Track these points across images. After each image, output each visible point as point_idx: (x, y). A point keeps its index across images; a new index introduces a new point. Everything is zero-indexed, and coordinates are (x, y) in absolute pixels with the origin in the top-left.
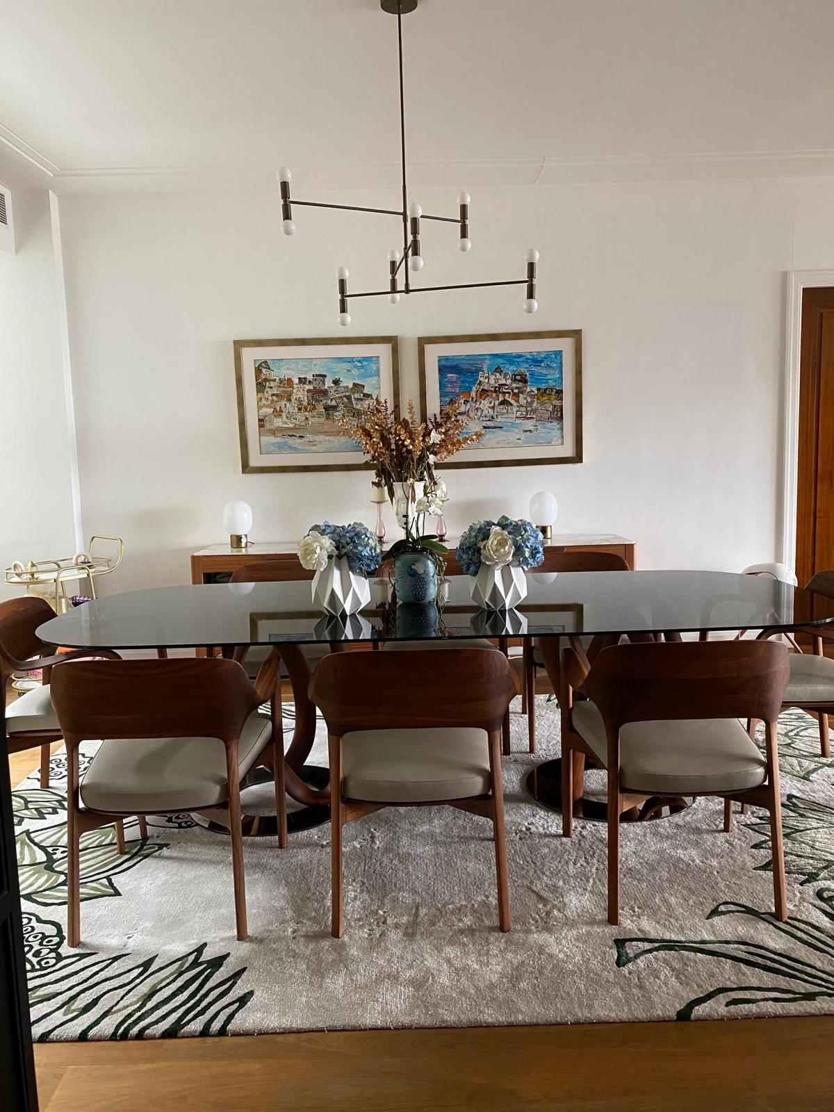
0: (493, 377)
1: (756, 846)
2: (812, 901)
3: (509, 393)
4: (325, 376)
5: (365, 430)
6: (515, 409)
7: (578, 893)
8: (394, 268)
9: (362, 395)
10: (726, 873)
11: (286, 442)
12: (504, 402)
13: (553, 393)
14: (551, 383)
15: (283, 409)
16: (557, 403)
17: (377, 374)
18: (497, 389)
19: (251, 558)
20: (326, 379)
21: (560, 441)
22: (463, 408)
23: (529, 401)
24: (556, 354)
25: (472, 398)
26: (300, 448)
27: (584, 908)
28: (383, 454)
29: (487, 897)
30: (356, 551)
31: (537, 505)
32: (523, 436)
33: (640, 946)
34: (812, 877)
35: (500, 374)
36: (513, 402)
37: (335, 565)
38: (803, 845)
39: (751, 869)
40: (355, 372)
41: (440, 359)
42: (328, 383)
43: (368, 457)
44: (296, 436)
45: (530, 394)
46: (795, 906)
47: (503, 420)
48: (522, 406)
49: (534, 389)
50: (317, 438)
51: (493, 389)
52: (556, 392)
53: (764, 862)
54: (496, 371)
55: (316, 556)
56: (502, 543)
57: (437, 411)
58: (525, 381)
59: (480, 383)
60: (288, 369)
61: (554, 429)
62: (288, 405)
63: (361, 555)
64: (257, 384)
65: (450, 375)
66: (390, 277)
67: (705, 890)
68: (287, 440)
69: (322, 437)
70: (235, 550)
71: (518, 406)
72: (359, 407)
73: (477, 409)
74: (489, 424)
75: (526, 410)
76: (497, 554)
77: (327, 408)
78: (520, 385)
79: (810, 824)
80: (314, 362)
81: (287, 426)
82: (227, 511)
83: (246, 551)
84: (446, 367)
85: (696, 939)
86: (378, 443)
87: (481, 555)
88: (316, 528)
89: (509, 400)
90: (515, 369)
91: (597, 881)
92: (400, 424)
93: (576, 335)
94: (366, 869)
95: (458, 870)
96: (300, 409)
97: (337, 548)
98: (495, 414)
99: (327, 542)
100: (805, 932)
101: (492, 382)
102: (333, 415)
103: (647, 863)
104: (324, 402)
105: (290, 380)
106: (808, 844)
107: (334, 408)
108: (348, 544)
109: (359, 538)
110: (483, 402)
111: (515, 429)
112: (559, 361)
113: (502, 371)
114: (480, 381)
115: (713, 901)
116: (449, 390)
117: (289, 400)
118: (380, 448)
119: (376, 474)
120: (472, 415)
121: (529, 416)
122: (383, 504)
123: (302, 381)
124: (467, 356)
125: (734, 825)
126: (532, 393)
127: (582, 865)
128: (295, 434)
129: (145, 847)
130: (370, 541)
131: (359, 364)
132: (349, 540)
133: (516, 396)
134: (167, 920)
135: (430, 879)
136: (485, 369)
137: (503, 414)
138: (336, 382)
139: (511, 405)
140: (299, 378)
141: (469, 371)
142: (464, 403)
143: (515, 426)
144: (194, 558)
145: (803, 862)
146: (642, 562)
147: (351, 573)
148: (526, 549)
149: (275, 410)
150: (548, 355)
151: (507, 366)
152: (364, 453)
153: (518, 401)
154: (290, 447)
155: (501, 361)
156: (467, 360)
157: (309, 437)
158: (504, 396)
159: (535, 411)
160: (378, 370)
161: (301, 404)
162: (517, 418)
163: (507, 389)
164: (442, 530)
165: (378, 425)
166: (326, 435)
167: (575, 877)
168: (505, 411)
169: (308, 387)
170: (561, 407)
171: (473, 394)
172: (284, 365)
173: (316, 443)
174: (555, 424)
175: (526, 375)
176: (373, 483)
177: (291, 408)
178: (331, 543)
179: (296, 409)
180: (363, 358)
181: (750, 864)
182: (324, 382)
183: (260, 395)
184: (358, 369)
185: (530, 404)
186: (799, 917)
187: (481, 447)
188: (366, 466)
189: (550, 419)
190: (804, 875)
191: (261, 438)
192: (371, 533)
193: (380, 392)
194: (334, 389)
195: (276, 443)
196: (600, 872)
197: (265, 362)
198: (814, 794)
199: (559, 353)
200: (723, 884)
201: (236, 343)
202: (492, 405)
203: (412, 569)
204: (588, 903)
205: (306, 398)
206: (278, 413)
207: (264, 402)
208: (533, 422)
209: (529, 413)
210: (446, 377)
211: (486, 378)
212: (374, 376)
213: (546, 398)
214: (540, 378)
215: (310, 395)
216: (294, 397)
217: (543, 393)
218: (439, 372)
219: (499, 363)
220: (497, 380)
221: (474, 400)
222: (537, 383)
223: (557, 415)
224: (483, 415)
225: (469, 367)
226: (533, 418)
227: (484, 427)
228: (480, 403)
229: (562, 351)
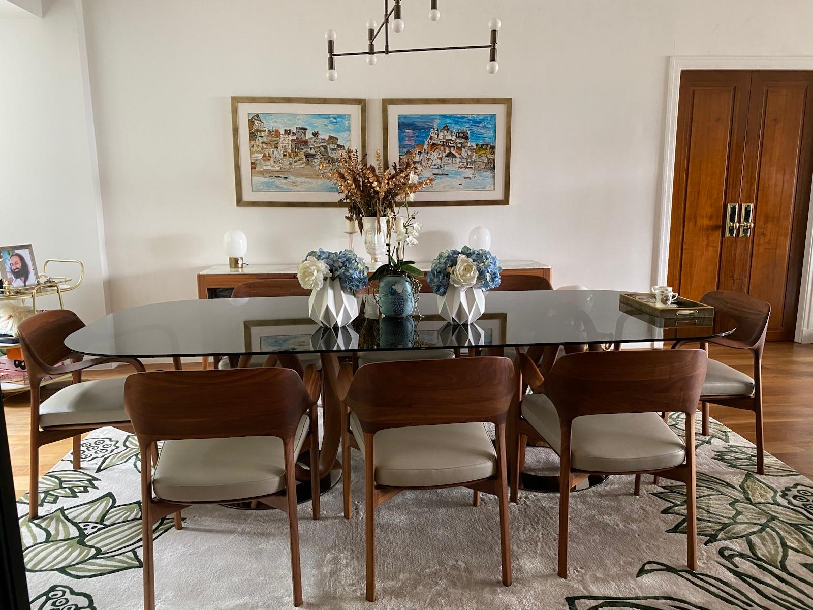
0: (442, 134)
1: (665, 512)
2: (716, 559)
3: (454, 147)
4: (307, 129)
5: (340, 174)
6: (458, 160)
7: (530, 555)
8: (372, 35)
9: (336, 146)
10: (645, 535)
12: (450, 154)
13: (488, 149)
14: (487, 141)
15: (271, 155)
16: (491, 156)
17: (349, 129)
18: (445, 143)
19: (248, 277)
20: (307, 132)
21: (492, 187)
22: (417, 158)
23: (469, 154)
24: (491, 117)
25: (425, 150)
27: (537, 569)
28: (356, 194)
29: (457, 561)
30: (347, 274)
31: (475, 237)
32: (464, 182)
33: (587, 603)
34: (713, 538)
35: (447, 132)
36: (456, 154)
37: (330, 286)
38: (701, 510)
39: (664, 532)
40: (330, 127)
41: (400, 117)
43: (342, 196)
44: (281, 177)
45: (470, 148)
46: (704, 563)
47: (449, 169)
48: (464, 158)
49: (474, 145)
50: (299, 180)
51: (441, 143)
52: (491, 148)
53: (674, 526)
54: (444, 129)
55: (314, 277)
56: (468, 269)
57: (397, 161)
58: (466, 138)
59: (431, 139)
60: (276, 122)
61: (488, 177)
62: (275, 152)
63: (352, 278)
64: (250, 134)
65: (408, 131)
66: (369, 43)
67: (631, 551)
68: (274, 180)
69: (303, 179)
70: (233, 270)
71: (461, 158)
72: (333, 156)
73: (428, 159)
74: (437, 171)
75: (467, 161)
76: (464, 278)
77: (307, 156)
78: (462, 141)
79: (703, 492)
80: (298, 117)
81: (274, 169)
82: (226, 239)
83: (242, 271)
84: (405, 124)
85: (631, 596)
86: (352, 185)
87: (449, 278)
88: (312, 253)
89: (454, 152)
90: (459, 127)
91: (544, 545)
92: (369, 169)
94: (354, 538)
95: (430, 537)
96: (285, 155)
97: (331, 271)
98: (443, 163)
99: (323, 266)
100: (716, 587)
101: (441, 137)
102: (312, 162)
103: (581, 528)
104: (305, 150)
105: (277, 131)
106: (703, 509)
107: (313, 155)
108: (340, 268)
109: (350, 263)
110: (433, 153)
111: (458, 176)
112: (493, 123)
113: (448, 129)
114: (431, 137)
115: (639, 560)
116: (406, 143)
117: (276, 148)
118: (353, 189)
119: (349, 210)
120: (424, 164)
121: (469, 166)
122: (354, 235)
123: (288, 132)
124: (422, 115)
125: (644, 494)
126: (472, 148)
127: (530, 531)
128: (281, 176)
129: (165, 521)
130: (359, 266)
131: (334, 121)
132: (341, 265)
133: (459, 149)
134: (186, 589)
135: (408, 546)
136: (436, 128)
137: (449, 164)
138: (315, 134)
139: (456, 157)
140: (285, 130)
141: (423, 128)
142: (418, 154)
143: (458, 173)
144: (200, 276)
145: (703, 524)
146: (556, 283)
147: (342, 292)
148: (488, 274)
149: (265, 155)
150: (485, 117)
151: (453, 125)
152: (339, 193)
153: (461, 154)
154: (277, 186)
155: (448, 121)
156: (422, 119)
157: (292, 179)
158: (450, 149)
159: (474, 162)
160: (350, 126)
161: (286, 152)
162: (459, 167)
165: (350, 170)
166: (307, 178)
167: (526, 542)
168: (450, 161)
169: (292, 137)
170: (494, 160)
171: (426, 147)
172: (273, 119)
173: (298, 184)
174: (489, 173)
175: (467, 133)
176: (346, 217)
177: (277, 154)
178: (326, 267)
179: (282, 155)
180: (338, 115)
181: (664, 528)
182: (305, 134)
183: (252, 143)
184: (333, 124)
185: (471, 156)
186: (709, 574)
188: (340, 204)
189: (485, 169)
190: (706, 536)
191: (253, 178)
192: (359, 259)
193: (350, 144)
194: (314, 140)
195: (265, 182)
196: (545, 537)
197: (257, 116)
198: (701, 467)
199: (493, 117)
200: (644, 546)
201: (233, 99)
202: (440, 156)
203: (392, 289)
204: (539, 565)
205: (290, 147)
206: (267, 158)
207: (255, 148)
208: (471, 171)
209: (469, 164)
210: (403, 132)
211: (436, 134)
212: (346, 130)
213: (483, 152)
214: (479, 135)
215: (293, 144)
216: (280, 145)
217: (480, 147)
218: (399, 127)
219: (448, 122)
220: (444, 136)
221: (426, 151)
222: (476, 140)
223: (490, 166)
224: (433, 163)
225: (423, 125)
226: (472, 168)
227: (434, 174)
228: (431, 154)
229: (496, 115)
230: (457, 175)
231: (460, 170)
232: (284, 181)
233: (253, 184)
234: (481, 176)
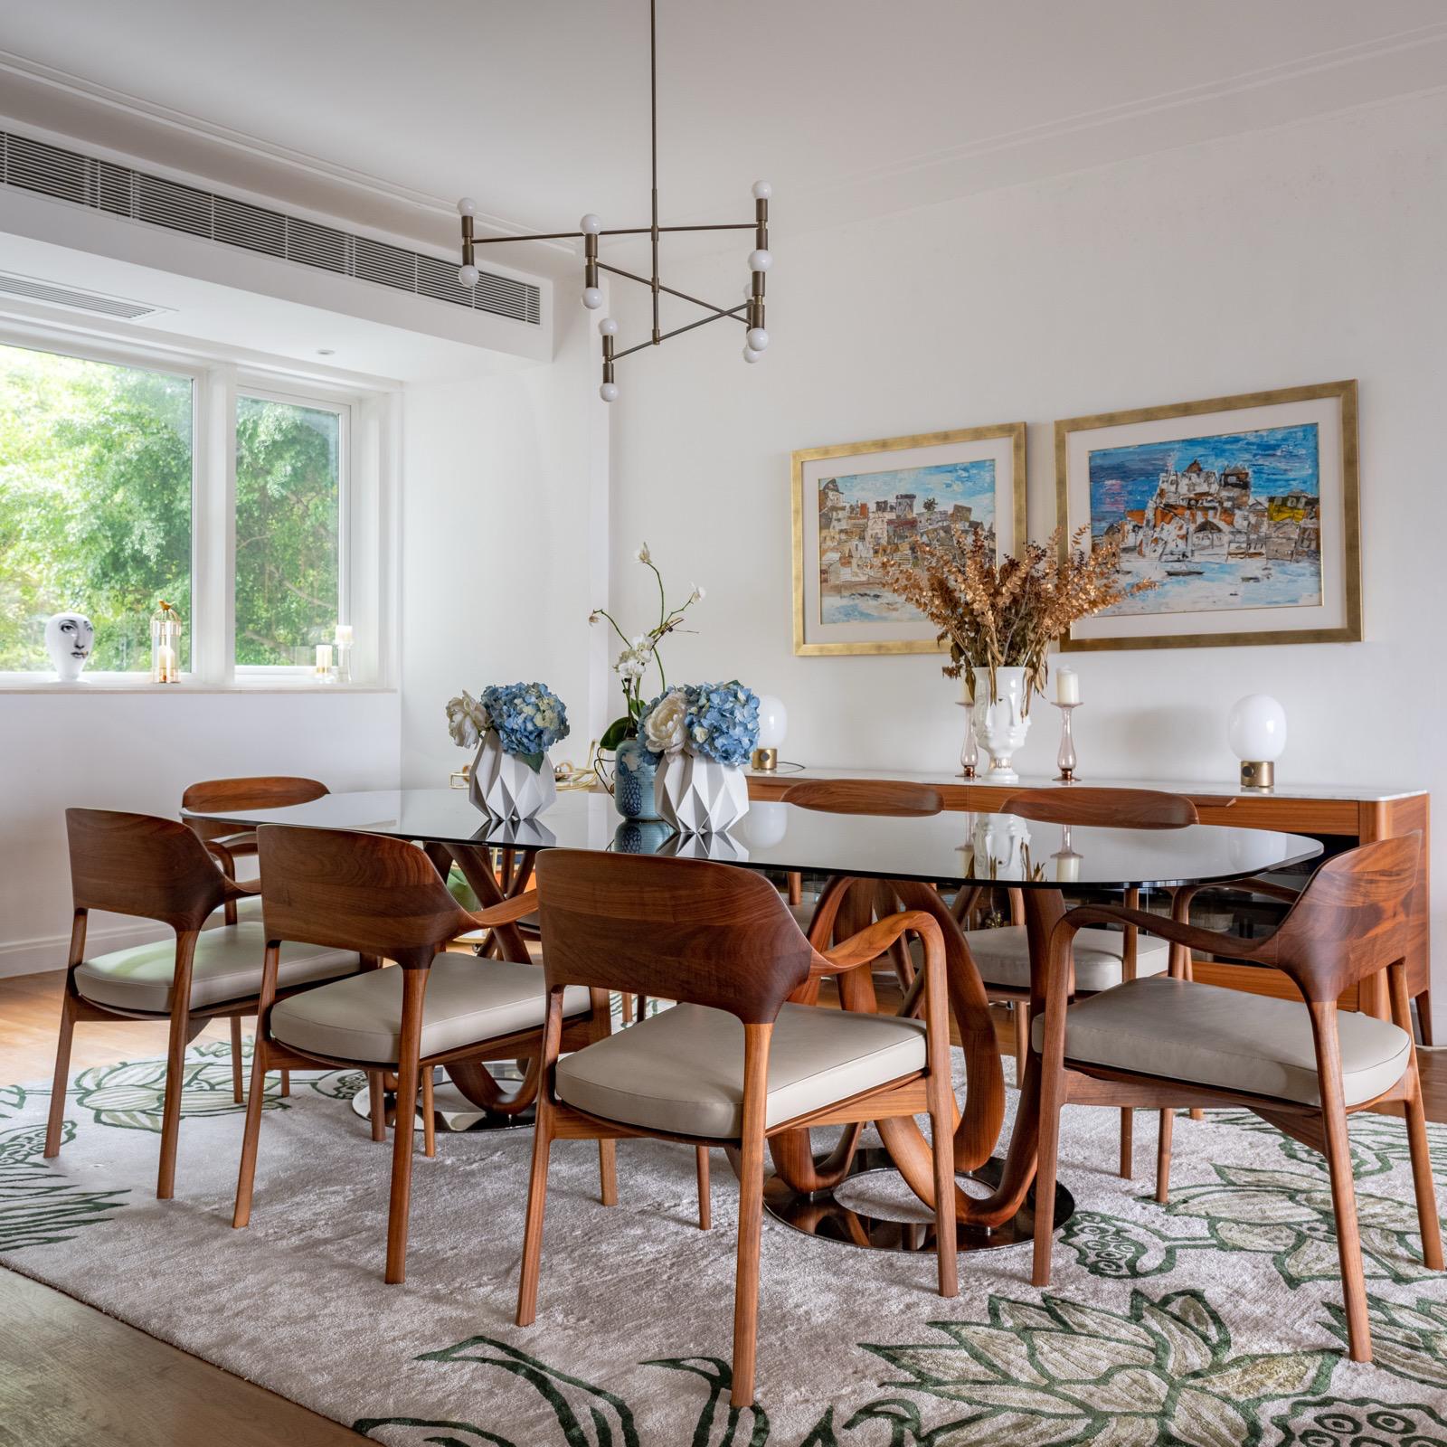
0: (1185, 481)
3: (1214, 508)
4: (915, 497)
6: (1226, 539)
9: (967, 524)
11: (856, 605)
12: (1205, 527)
13: (1301, 506)
14: (1296, 487)
15: (854, 554)
16: (1308, 523)
17: (992, 487)
18: (1193, 502)
20: (916, 502)
22: (1131, 540)
23: (1253, 521)
24: (1304, 431)
25: (1148, 521)
26: (875, 614)
32: (1242, 588)
35: (1198, 475)
36: (1222, 525)
40: (957, 487)
42: (918, 508)
45: (1254, 509)
47: (1203, 559)
48: (1240, 532)
49: (1263, 499)
51: (1185, 503)
52: (1307, 504)
54: (1190, 469)
57: (1086, 545)
58: (1244, 485)
59: (1162, 494)
60: (863, 489)
61: (1304, 575)
62: (860, 547)
64: (821, 516)
65: (1108, 483)
68: (857, 601)
71: (1232, 533)
73: (1156, 541)
74: (1177, 567)
75: (1248, 538)
77: (914, 548)
78: (1235, 492)
80: (900, 475)
81: (857, 579)
84: (1102, 469)
89: (1216, 521)
90: (1226, 463)
93: (1346, 392)
96: (876, 552)
98: (1190, 548)
101: (1183, 489)
104: (911, 538)
105: (864, 507)
110: (1166, 527)
111: (1227, 576)
112: (1311, 444)
113: (1200, 470)
114: (1162, 490)
116: (1106, 508)
117: (862, 538)
120: (1146, 550)
121: (1252, 551)
123: (882, 506)
124: (1140, 446)
126: (1259, 507)
128: (868, 592)
131: (965, 474)
133: (1228, 513)
136: (1172, 469)
137: (1204, 548)
139: (1220, 530)
140: (878, 503)
141: (1144, 473)
142: (1134, 531)
149: (842, 555)
150: (1290, 434)
151: (1211, 459)
153: (1231, 524)
154: (862, 614)
155: (1200, 450)
156: (1139, 454)
157: (888, 596)
158: (1206, 515)
159: (1265, 540)
160: (993, 482)
161: (878, 544)
162: (1230, 554)
163: (1210, 501)
164: (1067, 761)
168: (1207, 542)
169: (889, 516)
170: (1317, 532)
171: (1149, 514)
172: (858, 484)
174: (1305, 566)
175: (1247, 474)
177: (864, 550)
179: (871, 551)
180: (971, 463)
182: (911, 506)
183: (825, 533)
184: (962, 482)
185: (1256, 527)
187: (1163, 610)
189: (1295, 555)
193: (995, 519)
194: (927, 516)
195: (842, 607)
197: (833, 481)
199: (1313, 428)
201: (796, 455)
202: (1183, 532)
205: (885, 534)
206: (846, 560)
207: (829, 543)
209: (1253, 546)
210: (1102, 487)
211: (1172, 484)
212: (986, 491)
213: (1287, 515)
214: (1274, 477)
215: (891, 528)
216: (869, 532)
217: (1280, 505)
218: (1091, 478)
219: (1196, 455)
220: (1191, 486)
221: (1151, 524)
222: (1267, 487)
223: (1308, 547)
224: (1167, 551)
225: (1142, 465)
226: (1260, 554)
227: (1170, 574)
228: (1162, 529)
229: (1316, 424)
230: (1225, 572)
231: (1232, 561)
232: (873, 603)
233: (824, 611)
234: (1285, 573)
